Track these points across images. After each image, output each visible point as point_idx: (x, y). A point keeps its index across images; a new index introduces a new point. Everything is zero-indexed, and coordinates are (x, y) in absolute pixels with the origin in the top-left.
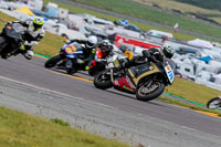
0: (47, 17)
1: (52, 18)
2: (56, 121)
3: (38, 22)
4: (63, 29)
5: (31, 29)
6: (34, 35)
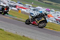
4: (2, 4)
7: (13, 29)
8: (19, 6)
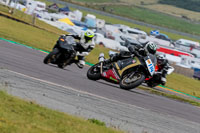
0: (86, 27)
1: (91, 28)
2: (93, 121)
3: (88, 35)
4: (100, 38)
5: (83, 41)
6: (86, 46)
7: (135, 121)
8: (158, 44)
